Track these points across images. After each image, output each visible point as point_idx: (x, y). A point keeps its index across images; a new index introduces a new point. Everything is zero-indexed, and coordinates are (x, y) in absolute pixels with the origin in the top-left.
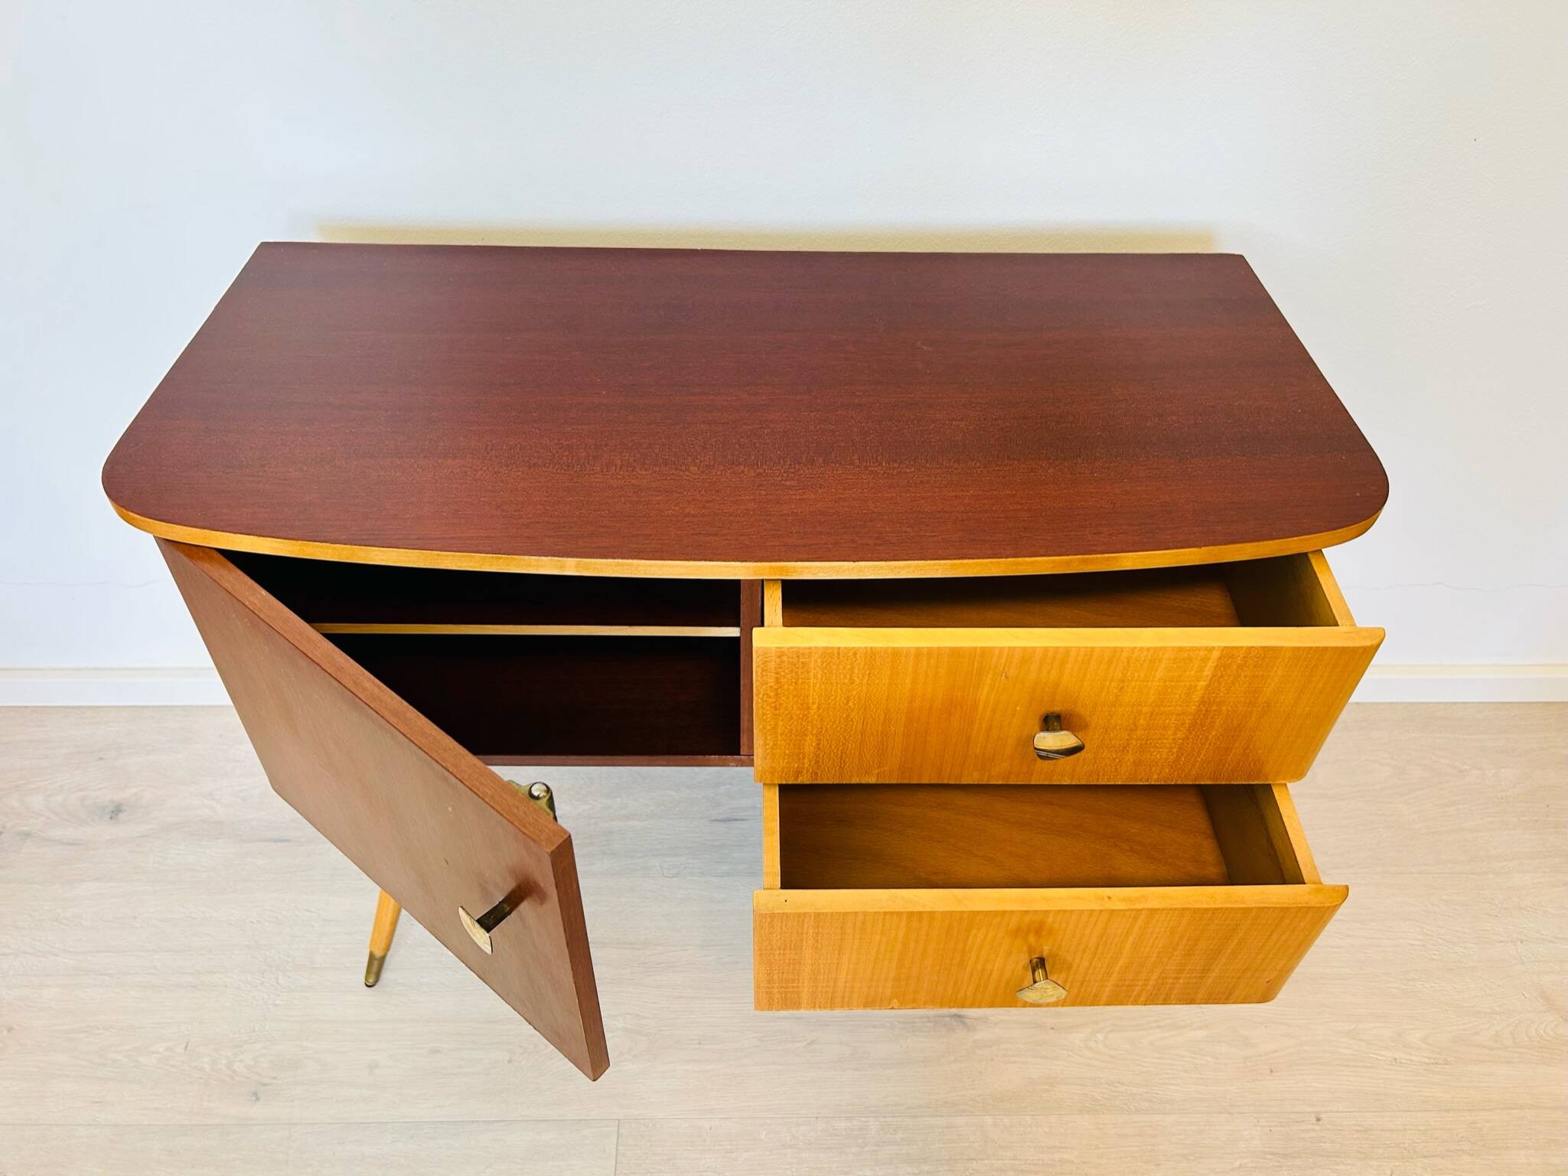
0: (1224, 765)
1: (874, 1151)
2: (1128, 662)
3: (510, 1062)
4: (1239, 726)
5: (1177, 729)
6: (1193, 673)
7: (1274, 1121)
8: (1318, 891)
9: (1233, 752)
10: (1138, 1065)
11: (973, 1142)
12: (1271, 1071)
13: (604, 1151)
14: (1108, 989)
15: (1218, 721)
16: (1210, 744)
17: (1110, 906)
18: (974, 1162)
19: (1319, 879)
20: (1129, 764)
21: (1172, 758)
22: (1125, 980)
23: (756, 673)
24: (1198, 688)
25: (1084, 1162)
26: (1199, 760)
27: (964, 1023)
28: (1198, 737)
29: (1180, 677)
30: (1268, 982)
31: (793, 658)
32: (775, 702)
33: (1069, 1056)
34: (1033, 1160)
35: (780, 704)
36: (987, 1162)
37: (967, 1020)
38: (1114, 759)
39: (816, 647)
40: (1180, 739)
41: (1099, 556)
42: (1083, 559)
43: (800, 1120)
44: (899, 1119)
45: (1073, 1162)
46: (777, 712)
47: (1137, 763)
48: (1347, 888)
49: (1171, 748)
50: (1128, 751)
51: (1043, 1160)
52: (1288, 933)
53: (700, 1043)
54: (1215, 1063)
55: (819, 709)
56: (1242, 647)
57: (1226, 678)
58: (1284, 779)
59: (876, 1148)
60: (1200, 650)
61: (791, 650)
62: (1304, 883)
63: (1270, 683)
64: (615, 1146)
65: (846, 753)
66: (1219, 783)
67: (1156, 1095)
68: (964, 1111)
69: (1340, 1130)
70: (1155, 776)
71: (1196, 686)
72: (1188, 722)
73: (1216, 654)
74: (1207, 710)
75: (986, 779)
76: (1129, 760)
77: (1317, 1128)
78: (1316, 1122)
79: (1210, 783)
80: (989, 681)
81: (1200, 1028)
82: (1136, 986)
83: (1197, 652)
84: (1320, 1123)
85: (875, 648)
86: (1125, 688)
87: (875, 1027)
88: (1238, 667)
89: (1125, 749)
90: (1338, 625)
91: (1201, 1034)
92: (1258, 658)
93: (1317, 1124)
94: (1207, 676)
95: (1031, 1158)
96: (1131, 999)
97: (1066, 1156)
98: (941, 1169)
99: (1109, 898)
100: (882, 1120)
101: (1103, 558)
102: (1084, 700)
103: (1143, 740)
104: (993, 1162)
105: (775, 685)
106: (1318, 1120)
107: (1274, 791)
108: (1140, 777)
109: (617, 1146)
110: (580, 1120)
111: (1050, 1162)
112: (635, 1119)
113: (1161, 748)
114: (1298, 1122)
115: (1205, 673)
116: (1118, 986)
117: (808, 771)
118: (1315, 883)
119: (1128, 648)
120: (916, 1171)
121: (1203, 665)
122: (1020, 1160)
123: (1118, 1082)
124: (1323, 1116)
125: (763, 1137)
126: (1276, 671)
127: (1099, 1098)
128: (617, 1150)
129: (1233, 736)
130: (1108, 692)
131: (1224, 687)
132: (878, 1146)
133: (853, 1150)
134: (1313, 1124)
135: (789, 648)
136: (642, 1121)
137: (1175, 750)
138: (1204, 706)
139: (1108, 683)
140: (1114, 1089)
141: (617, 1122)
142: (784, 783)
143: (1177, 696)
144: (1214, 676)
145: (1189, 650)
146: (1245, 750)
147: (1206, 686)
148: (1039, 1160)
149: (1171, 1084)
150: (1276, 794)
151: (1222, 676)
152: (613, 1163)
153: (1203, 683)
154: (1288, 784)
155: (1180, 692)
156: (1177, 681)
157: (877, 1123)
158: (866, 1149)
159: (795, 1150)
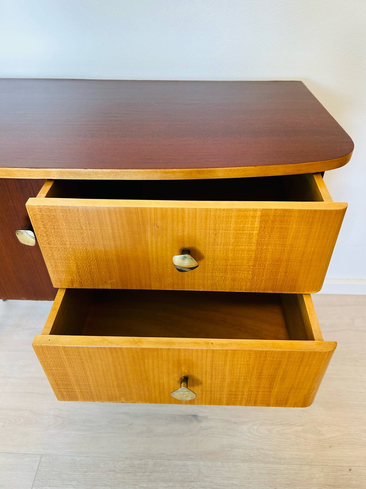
0: (277, 282)
1: (149, 475)
2: (215, 217)
3: (3, 427)
4: (280, 259)
5: (249, 260)
6: (249, 225)
7: (330, 470)
8: (320, 344)
9: (280, 274)
10: (271, 441)
11: (194, 473)
12: (330, 447)
13: (32, 468)
14: (225, 396)
15: (268, 255)
16: (267, 269)
17: (212, 348)
18: (193, 483)
19: (322, 339)
20: (229, 280)
21: (250, 277)
22: (232, 392)
23: (33, 222)
24: (254, 235)
25: (242, 486)
26: (264, 278)
27: (197, 419)
28: (260, 264)
29: (243, 228)
30: (304, 396)
31: (47, 212)
32: (48, 240)
33: (241, 435)
34: (219, 483)
35: (51, 241)
36: (198, 483)
37: (199, 417)
38: (222, 277)
39: (57, 206)
40: (251, 266)
41: (205, 169)
42: (197, 171)
43: (119, 459)
44: (162, 461)
45: (237, 485)
46: (50, 246)
47: (234, 280)
48: (336, 343)
49: (248, 271)
50: (227, 273)
51: (224, 484)
52: (308, 367)
53: (84, 423)
54: (305, 442)
55: (71, 244)
56: (272, 209)
57: (267, 229)
58: (308, 291)
59: (150, 474)
60: (250, 211)
61: (45, 208)
62: (315, 340)
63: (290, 233)
64: (37, 467)
65: (92, 271)
66: (276, 292)
67: (278, 456)
68: (191, 459)
69: (360, 475)
70: (244, 288)
71: (253, 234)
72: (253, 255)
73: (259, 214)
74: (261, 248)
75: (163, 287)
76: (229, 278)
77: (350, 474)
78: (349, 471)
79: (272, 292)
80: (149, 229)
81: (300, 426)
82: (239, 395)
83: (249, 212)
84: (351, 471)
85: (87, 207)
86: (217, 234)
87: (159, 419)
88: (272, 222)
89: (225, 271)
90: (323, 201)
91: (300, 428)
92: (281, 216)
93: (350, 472)
94: (257, 227)
95: (219, 482)
96: (238, 402)
97: (235, 482)
98: (177, 485)
99: (212, 343)
100: (155, 461)
101: (208, 171)
102: (199, 241)
103: (233, 266)
104: (201, 483)
105: (44, 229)
106: (350, 470)
107: (304, 297)
108: (237, 288)
109: (39, 466)
110: (25, 454)
111: (227, 485)
112: (49, 455)
113: (243, 271)
114: (341, 471)
115: (256, 226)
116: (229, 395)
117: (77, 281)
118: (319, 340)
119: (214, 209)
120: (166, 486)
121: (254, 220)
122: (214, 483)
123: (262, 449)
124: (352, 468)
125: (101, 466)
126: (292, 225)
127: (252, 455)
128: (38, 468)
129: (278, 265)
130: (210, 237)
131: (267, 234)
132: (151, 473)
133: (140, 474)
134: (348, 472)
135: (44, 206)
136: (51, 456)
137: (250, 272)
138: (259, 246)
139: (208, 231)
140: (259, 451)
141: (41, 455)
142: (68, 288)
143: (244, 240)
144: (260, 227)
145: (245, 211)
146: (286, 273)
147: (258, 233)
148: (222, 483)
149: (284, 451)
150: (305, 300)
151: (265, 228)
152: (35, 474)
153: (255, 232)
154: (311, 294)
155: (245, 237)
156: (242, 230)
157: (153, 462)
158: (146, 474)
159: (114, 473)
